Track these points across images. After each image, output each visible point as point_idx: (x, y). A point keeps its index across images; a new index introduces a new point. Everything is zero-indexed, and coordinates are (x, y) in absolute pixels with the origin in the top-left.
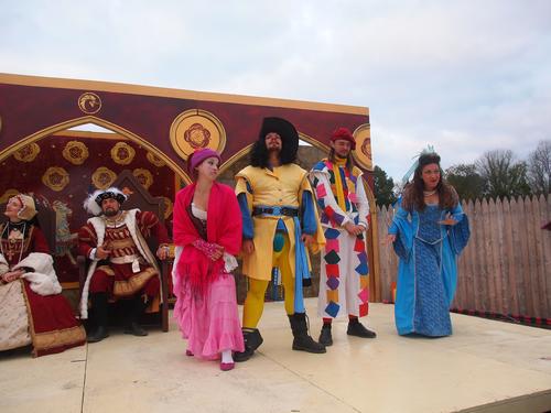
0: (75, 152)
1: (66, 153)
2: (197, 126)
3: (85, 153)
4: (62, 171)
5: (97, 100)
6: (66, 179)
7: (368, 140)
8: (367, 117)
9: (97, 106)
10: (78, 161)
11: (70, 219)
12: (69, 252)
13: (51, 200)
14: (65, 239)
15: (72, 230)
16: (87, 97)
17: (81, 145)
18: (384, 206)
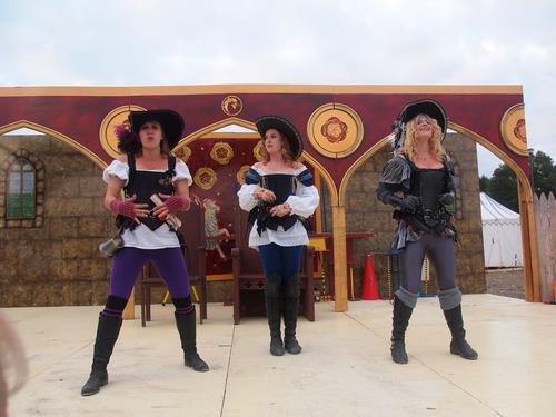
0: (221, 152)
1: (214, 154)
2: (334, 120)
3: (230, 153)
4: (210, 171)
5: (239, 102)
6: (213, 179)
7: (521, 122)
8: (522, 95)
9: (238, 108)
10: (223, 161)
11: (218, 215)
12: (217, 246)
13: (202, 198)
14: (215, 234)
15: (221, 226)
16: (230, 100)
17: (226, 146)
18: (543, 195)
